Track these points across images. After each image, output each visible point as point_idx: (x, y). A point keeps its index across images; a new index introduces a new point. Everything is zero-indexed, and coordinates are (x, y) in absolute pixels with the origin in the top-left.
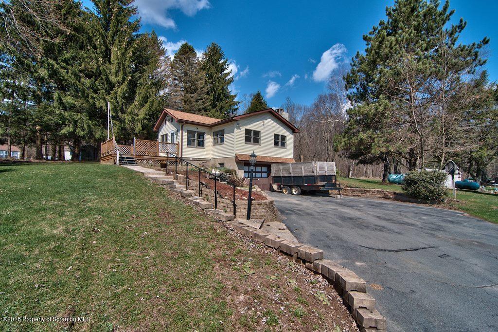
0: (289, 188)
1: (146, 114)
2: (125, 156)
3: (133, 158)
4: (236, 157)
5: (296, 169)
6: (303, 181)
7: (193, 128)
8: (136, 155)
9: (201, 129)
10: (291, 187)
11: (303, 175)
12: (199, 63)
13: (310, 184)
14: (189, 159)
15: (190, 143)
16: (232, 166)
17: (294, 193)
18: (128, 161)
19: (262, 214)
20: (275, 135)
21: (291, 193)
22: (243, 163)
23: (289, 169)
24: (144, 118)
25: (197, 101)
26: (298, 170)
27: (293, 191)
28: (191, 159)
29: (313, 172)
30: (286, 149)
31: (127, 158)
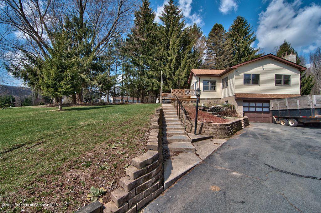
0: (285, 121)
1: (186, 75)
2: (166, 99)
3: (170, 100)
4: (235, 96)
5: (292, 103)
6: (299, 114)
7: (207, 79)
8: (172, 98)
9: (213, 79)
10: (288, 119)
11: (299, 108)
12: (226, 35)
13: (306, 117)
14: (204, 99)
15: (205, 89)
16: (232, 102)
17: (291, 125)
18: (167, 101)
19: (211, 132)
20: (276, 75)
21: (288, 125)
22: (242, 100)
23: (285, 104)
24: (185, 77)
25: (224, 60)
26: (295, 104)
27: (290, 123)
28: (206, 99)
29: (309, 105)
30: (291, 86)
31: (167, 100)
